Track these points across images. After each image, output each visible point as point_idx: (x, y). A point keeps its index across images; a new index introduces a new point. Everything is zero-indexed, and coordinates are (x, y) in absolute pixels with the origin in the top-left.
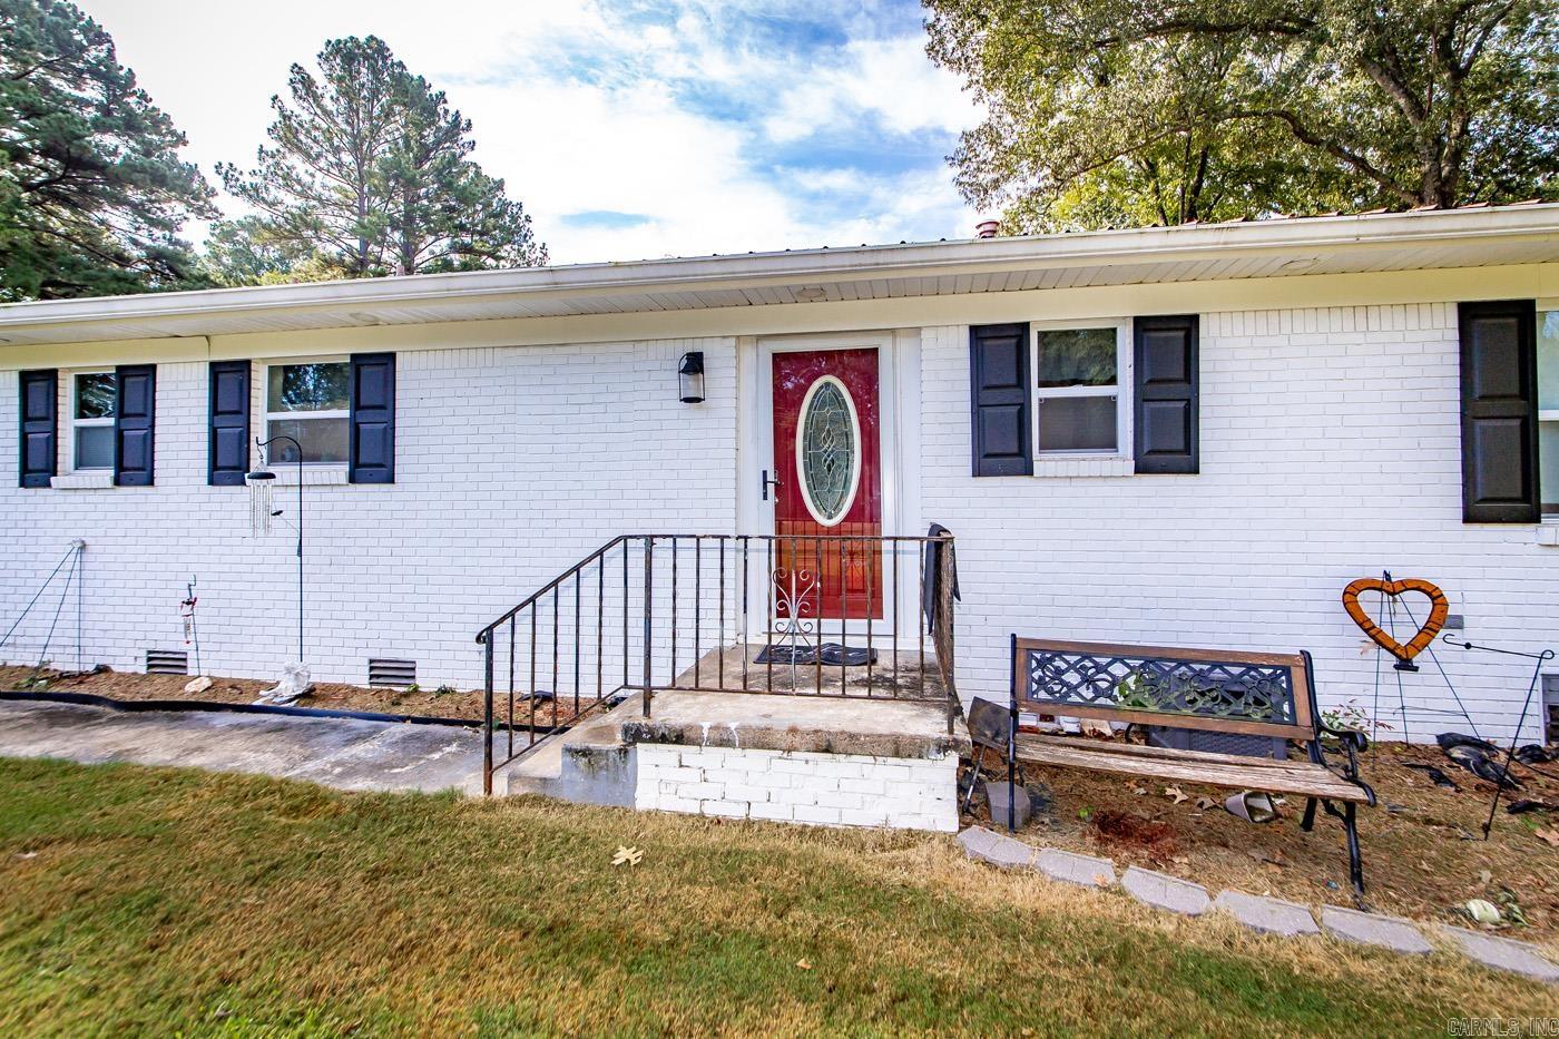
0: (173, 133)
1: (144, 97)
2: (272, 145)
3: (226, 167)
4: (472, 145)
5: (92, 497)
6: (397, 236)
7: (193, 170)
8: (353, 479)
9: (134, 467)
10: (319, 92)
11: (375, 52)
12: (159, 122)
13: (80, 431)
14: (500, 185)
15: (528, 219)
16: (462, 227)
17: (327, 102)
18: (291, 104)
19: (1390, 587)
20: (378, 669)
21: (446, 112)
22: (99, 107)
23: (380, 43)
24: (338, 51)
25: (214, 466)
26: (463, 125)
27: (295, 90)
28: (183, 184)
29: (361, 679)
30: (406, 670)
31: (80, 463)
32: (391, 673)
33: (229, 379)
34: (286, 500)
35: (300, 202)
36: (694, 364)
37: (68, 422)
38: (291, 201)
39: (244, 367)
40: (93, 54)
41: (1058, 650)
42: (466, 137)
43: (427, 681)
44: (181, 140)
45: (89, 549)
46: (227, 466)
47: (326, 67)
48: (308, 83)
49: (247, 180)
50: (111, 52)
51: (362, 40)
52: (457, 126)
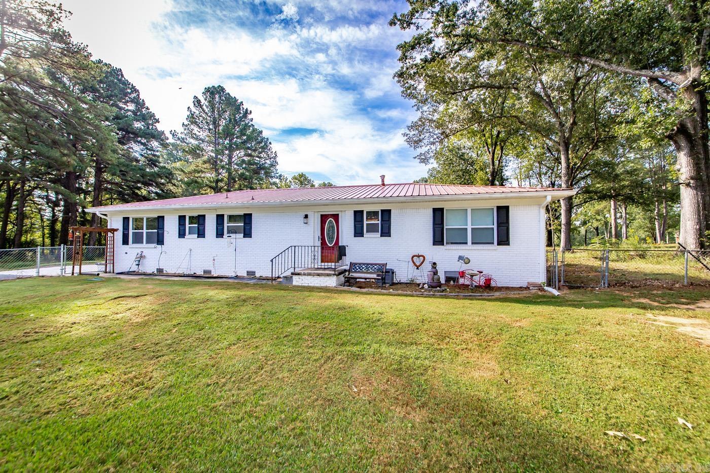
0: (155, 119)
1: (148, 108)
2: (186, 123)
3: (173, 131)
4: (252, 120)
5: (193, 240)
6: (227, 152)
7: (163, 133)
8: (244, 237)
9: (201, 234)
10: (202, 104)
11: (220, 90)
12: (152, 116)
13: (189, 227)
14: (261, 132)
15: (270, 143)
16: (248, 148)
17: (204, 107)
18: (193, 109)
19: (419, 256)
20: (248, 273)
21: (243, 109)
22: (133, 112)
23: (222, 87)
24: (209, 91)
25: (217, 234)
26: (249, 112)
27: (195, 104)
28: (158, 136)
29: (245, 275)
30: (254, 273)
31: (189, 234)
32: (251, 274)
33: (220, 218)
34: (233, 241)
35: (197, 142)
36: (306, 216)
37: (187, 226)
38: (194, 142)
39: (223, 215)
40: (133, 96)
41: (356, 264)
42: (250, 117)
43: (258, 275)
44: (158, 121)
45: (193, 250)
46: (220, 234)
47: (205, 97)
48: (199, 102)
49: (180, 135)
50: (138, 95)
51: (216, 86)
52: (246, 113)
